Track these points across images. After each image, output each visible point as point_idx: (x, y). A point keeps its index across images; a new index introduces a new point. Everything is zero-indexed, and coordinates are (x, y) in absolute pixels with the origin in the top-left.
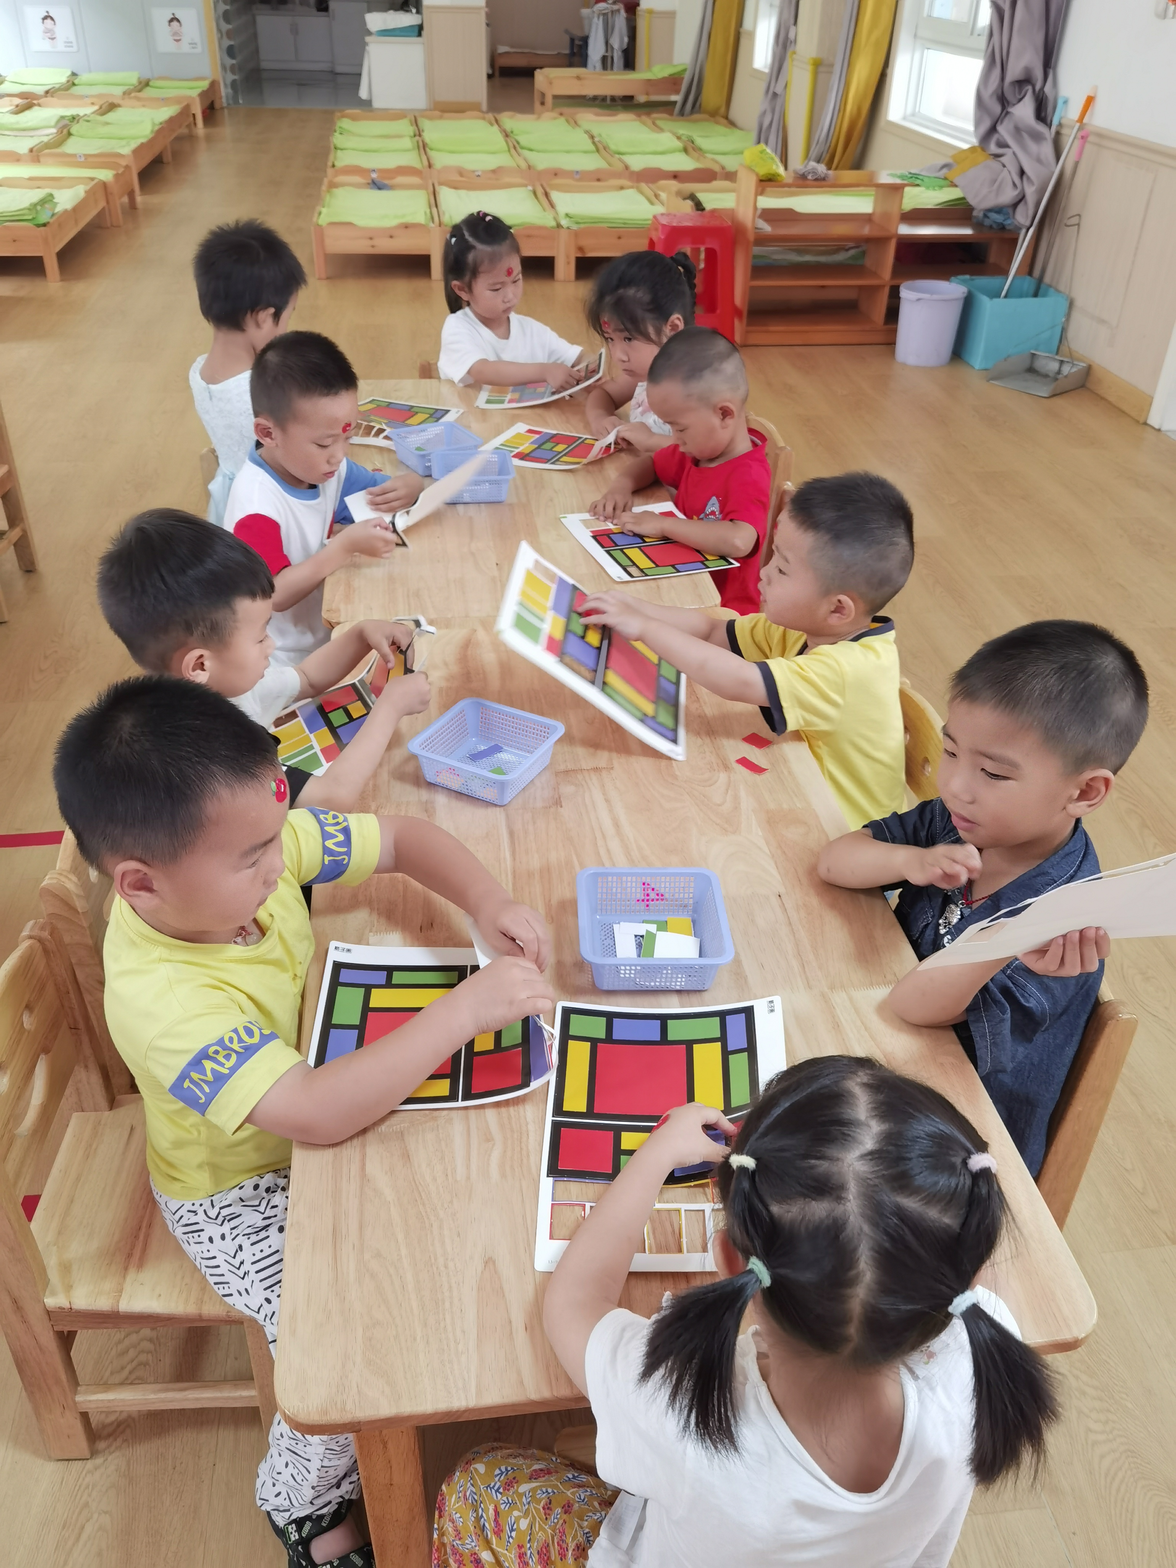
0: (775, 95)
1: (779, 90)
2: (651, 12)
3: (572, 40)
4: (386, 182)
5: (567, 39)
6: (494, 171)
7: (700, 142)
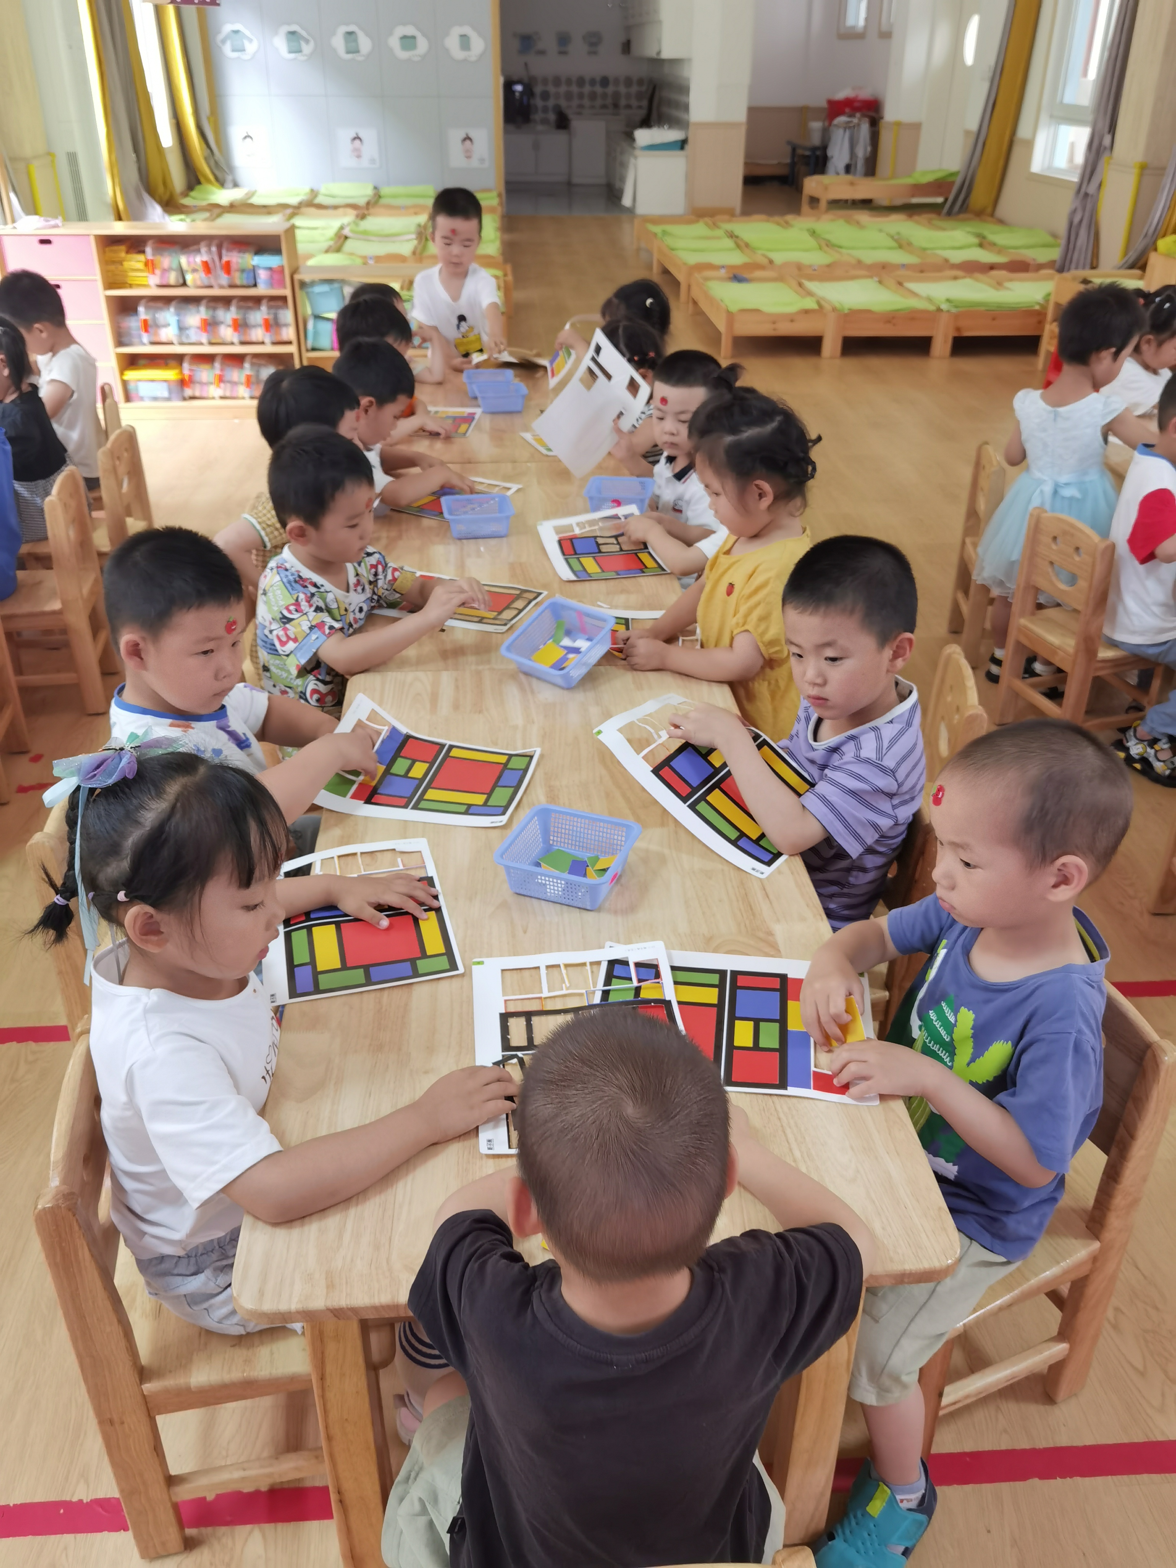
0: (1086, 195)
1: (1092, 189)
2: (899, 124)
3: (794, 150)
4: (746, 275)
5: (789, 149)
6: (828, 266)
7: (992, 237)
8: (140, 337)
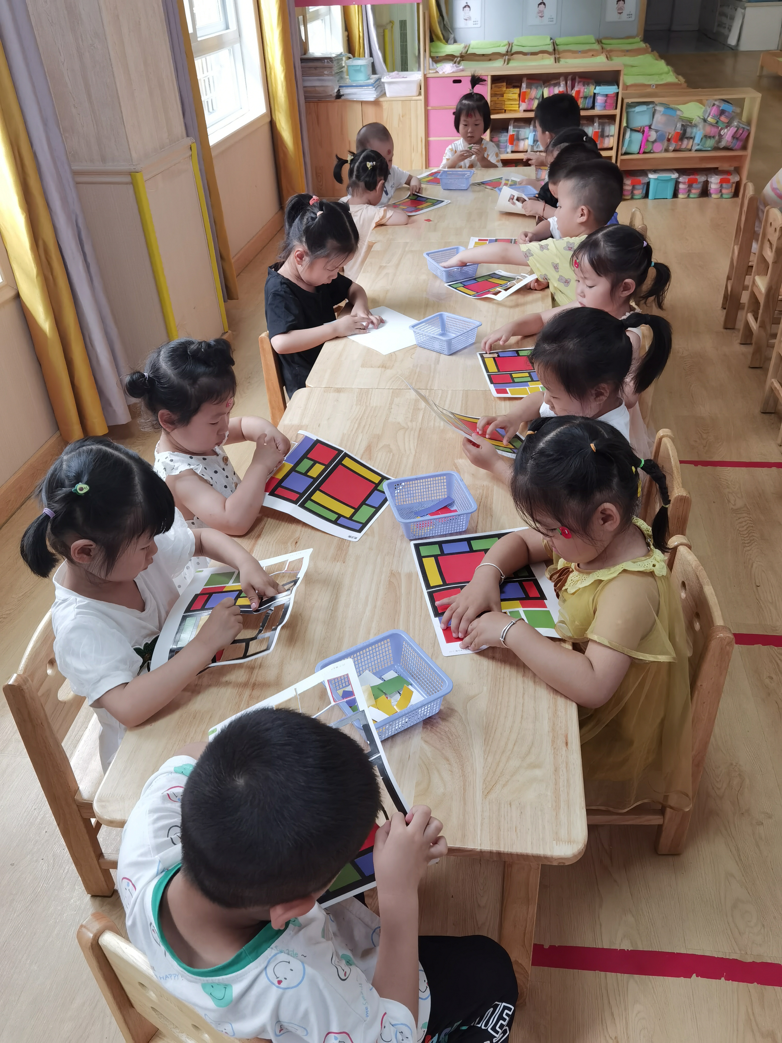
8: (506, 147)
